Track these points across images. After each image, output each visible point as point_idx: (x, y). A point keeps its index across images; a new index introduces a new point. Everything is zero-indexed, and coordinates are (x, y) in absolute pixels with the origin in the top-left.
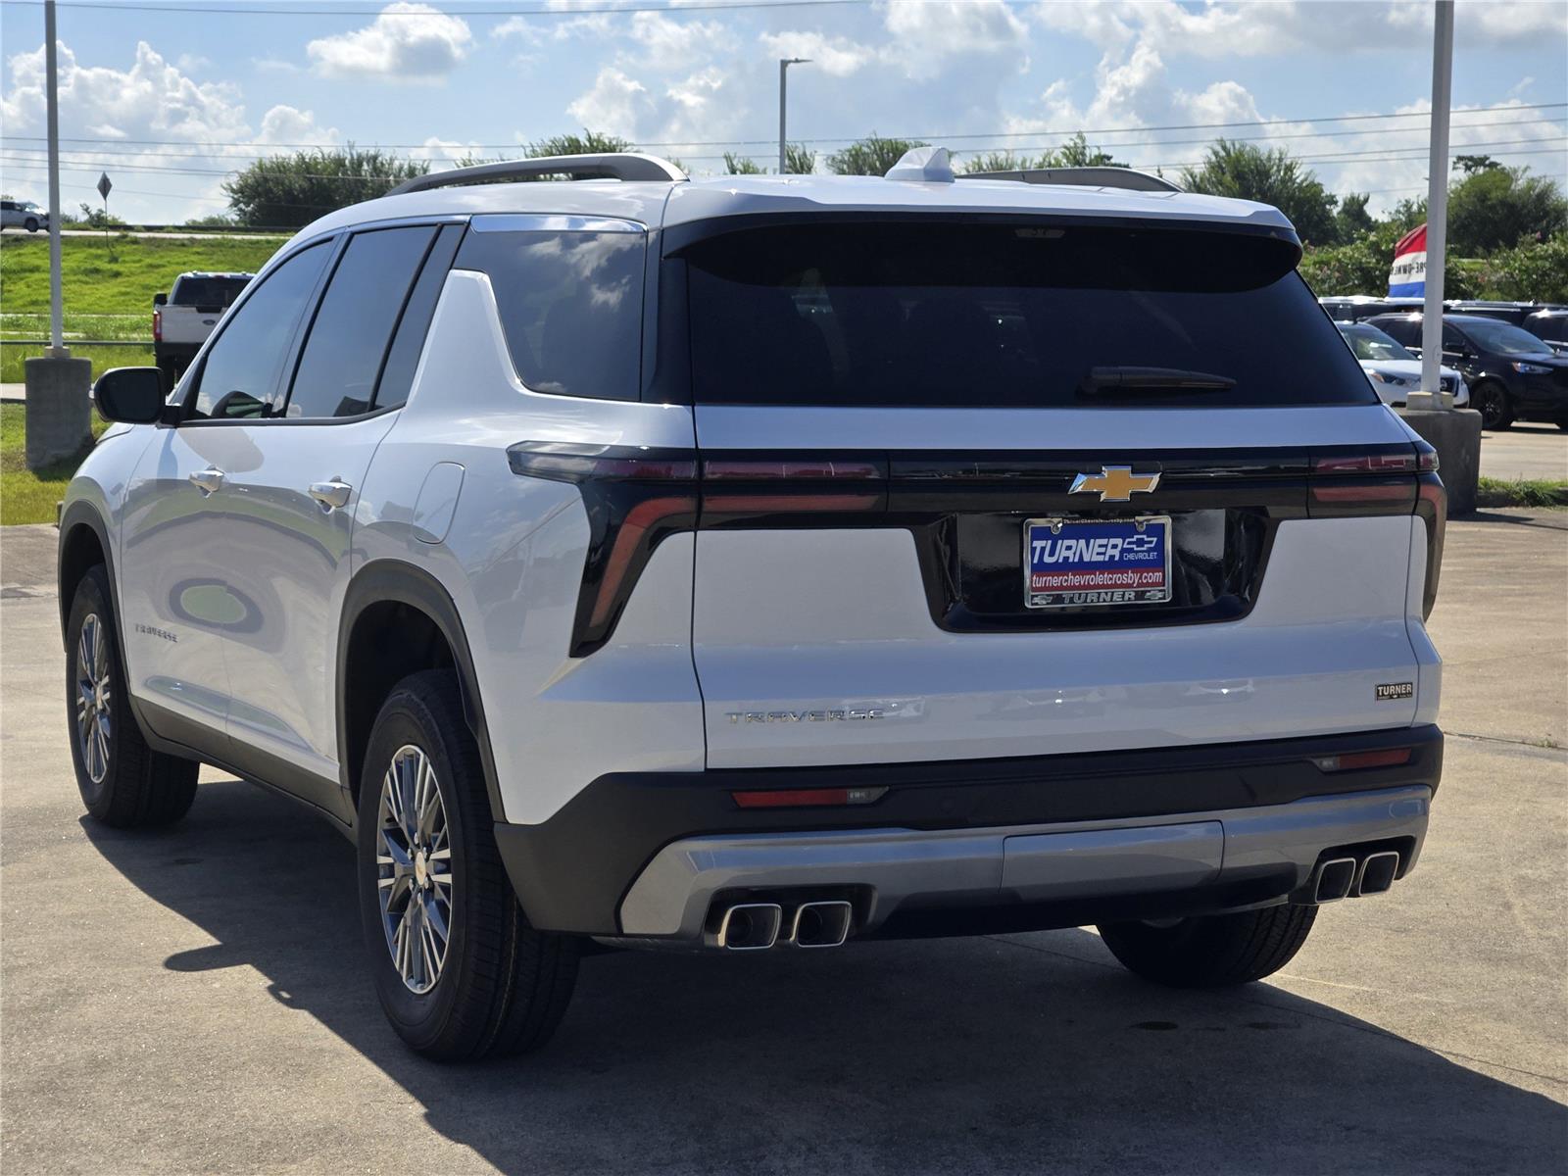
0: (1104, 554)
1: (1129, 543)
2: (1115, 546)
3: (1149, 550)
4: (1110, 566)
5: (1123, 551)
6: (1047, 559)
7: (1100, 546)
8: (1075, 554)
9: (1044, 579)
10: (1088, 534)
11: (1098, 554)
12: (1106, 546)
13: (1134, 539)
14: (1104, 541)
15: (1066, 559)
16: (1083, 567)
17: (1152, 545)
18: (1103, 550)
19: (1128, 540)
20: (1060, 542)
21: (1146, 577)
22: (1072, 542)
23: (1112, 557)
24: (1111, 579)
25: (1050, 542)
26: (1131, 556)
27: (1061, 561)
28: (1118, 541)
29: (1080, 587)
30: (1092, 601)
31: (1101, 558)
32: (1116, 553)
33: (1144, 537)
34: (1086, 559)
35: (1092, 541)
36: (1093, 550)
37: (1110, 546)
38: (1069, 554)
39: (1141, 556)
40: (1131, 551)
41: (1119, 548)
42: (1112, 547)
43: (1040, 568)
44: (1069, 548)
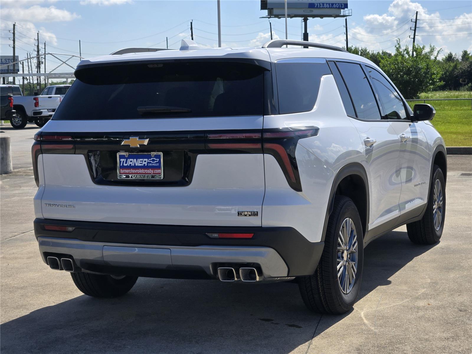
0: (142, 163)
1: (150, 160)
2: (145, 161)
3: (156, 163)
4: (144, 167)
5: (148, 163)
6: (125, 165)
7: (141, 161)
8: (133, 163)
9: (124, 170)
10: (137, 157)
11: (140, 163)
12: (142, 161)
13: (151, 159)
14: (142, 160)
15: (130, 165)
16: (135, 167)
17: (157, 161)
18: (141, 162)
19: (149, 159)
20: (128, 159)
21: (155, 171)
22: (132, 160)
23: (144, 165)
24: (144, 171)
25: (125, 159)
26: (150, 165)
27: (129, 165)
28: (146, 160)
29: (135, 173)
30: (138, 178)
31: (141, 165)
32: (146, 163)
33: (155, 158)
34: (136, 165)
35: (138, 159)
36: (138, 162)
37: (144, 161)
38: (131, 163)
39: (154, 165)
40: (150, 163)
41: (147, 162)
42: (144, 162)
43: (123, 167)
44: (131, 161)
